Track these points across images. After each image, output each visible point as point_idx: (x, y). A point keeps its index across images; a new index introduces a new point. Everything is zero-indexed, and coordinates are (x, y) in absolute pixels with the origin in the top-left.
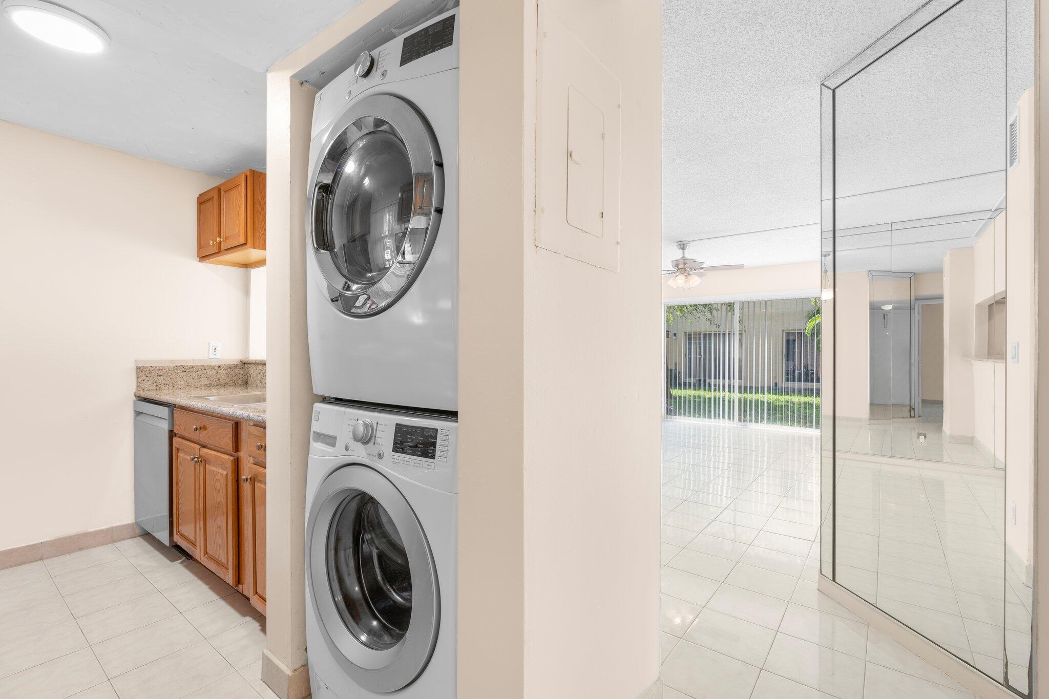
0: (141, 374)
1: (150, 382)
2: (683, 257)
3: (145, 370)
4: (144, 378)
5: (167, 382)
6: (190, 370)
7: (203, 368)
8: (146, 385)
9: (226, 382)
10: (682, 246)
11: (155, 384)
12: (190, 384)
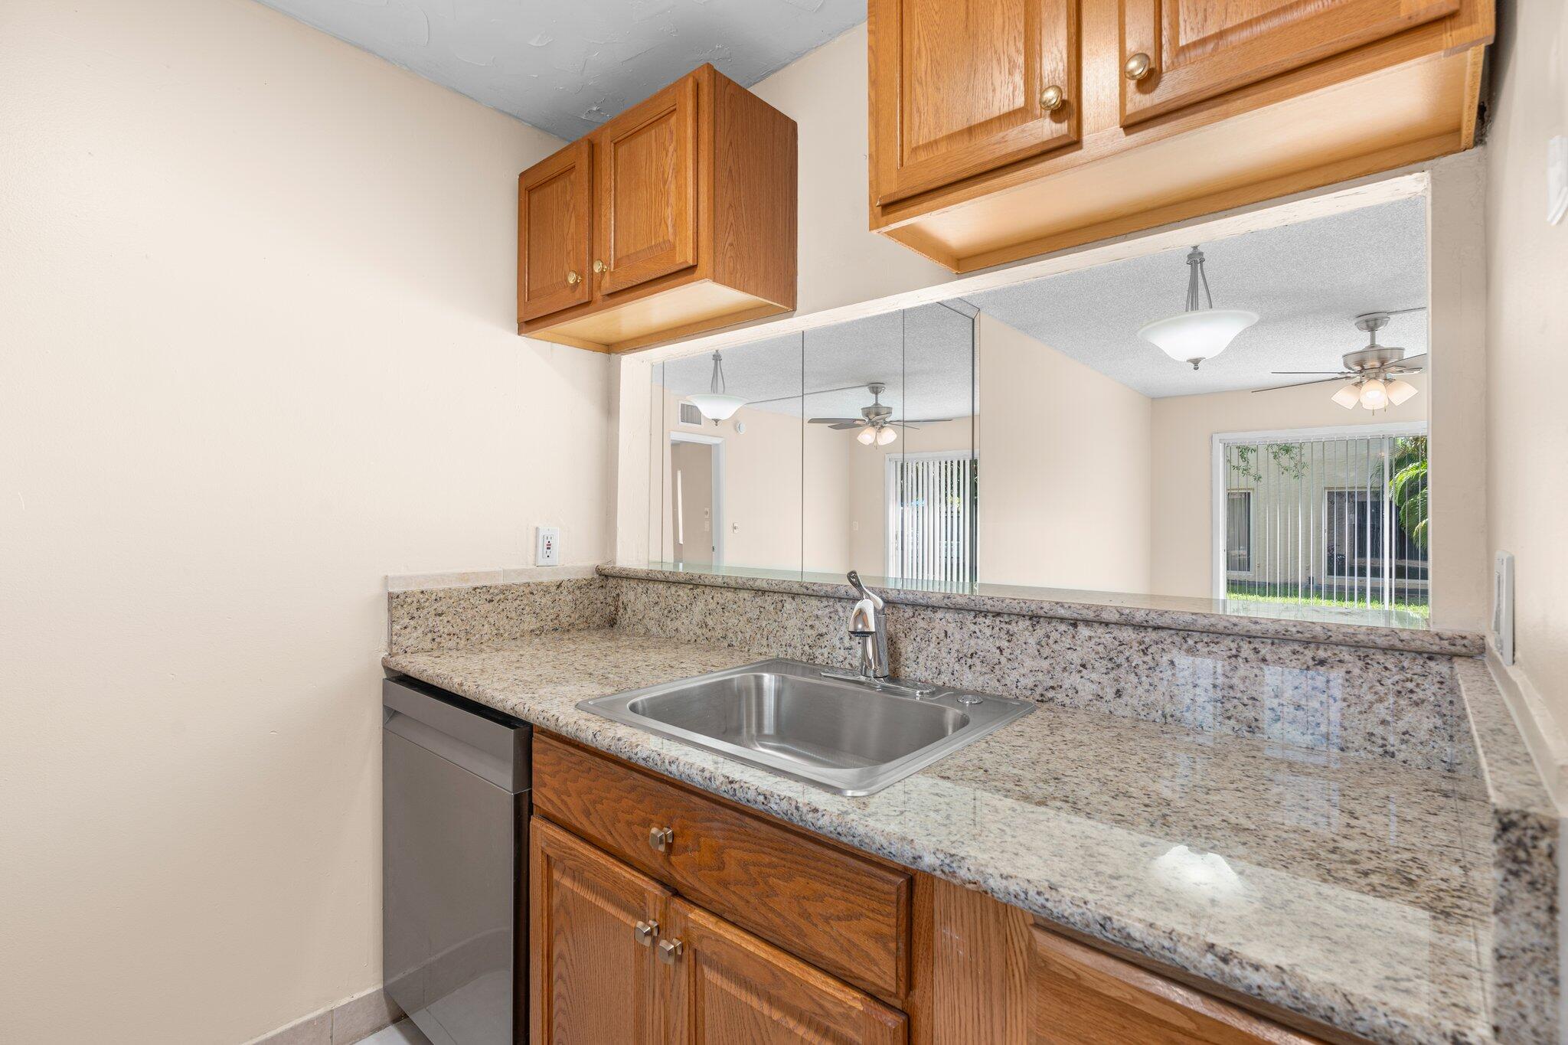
0: (400, 612)
1: (420, 631)
2: (1373, 346)
3: (409, 600)
4: (406, 621)
5: (456, 630)
6: (502, 596)
7: (527, 591)
8: (410, 639)
9: (572, 620)
10: (1371, 322)
11: (430, 636)
12: (502, 631)
